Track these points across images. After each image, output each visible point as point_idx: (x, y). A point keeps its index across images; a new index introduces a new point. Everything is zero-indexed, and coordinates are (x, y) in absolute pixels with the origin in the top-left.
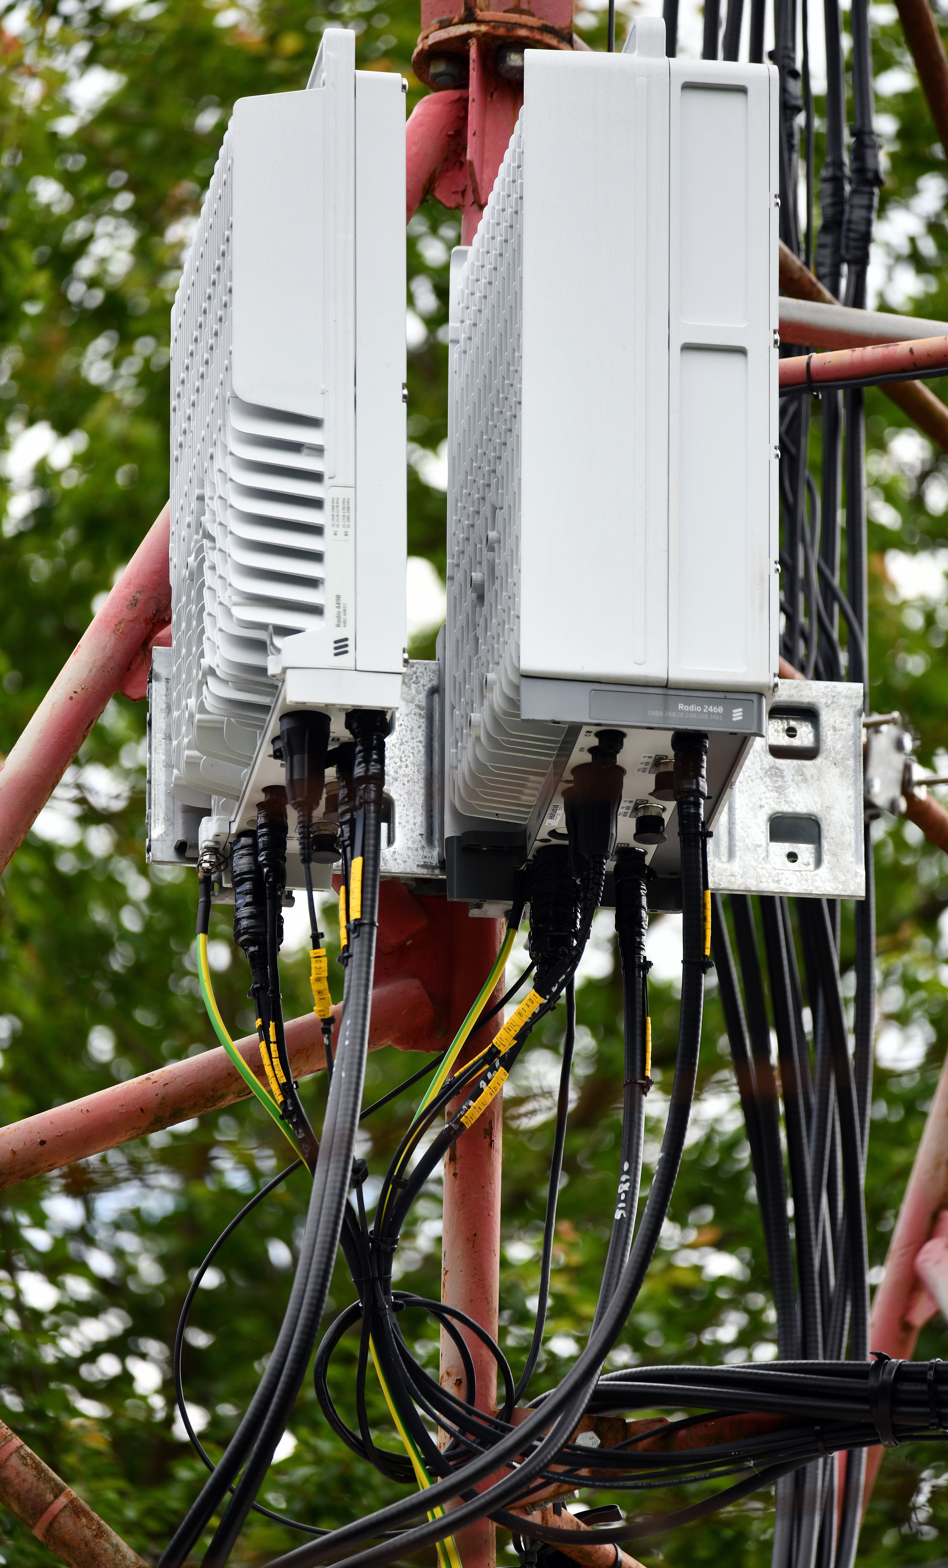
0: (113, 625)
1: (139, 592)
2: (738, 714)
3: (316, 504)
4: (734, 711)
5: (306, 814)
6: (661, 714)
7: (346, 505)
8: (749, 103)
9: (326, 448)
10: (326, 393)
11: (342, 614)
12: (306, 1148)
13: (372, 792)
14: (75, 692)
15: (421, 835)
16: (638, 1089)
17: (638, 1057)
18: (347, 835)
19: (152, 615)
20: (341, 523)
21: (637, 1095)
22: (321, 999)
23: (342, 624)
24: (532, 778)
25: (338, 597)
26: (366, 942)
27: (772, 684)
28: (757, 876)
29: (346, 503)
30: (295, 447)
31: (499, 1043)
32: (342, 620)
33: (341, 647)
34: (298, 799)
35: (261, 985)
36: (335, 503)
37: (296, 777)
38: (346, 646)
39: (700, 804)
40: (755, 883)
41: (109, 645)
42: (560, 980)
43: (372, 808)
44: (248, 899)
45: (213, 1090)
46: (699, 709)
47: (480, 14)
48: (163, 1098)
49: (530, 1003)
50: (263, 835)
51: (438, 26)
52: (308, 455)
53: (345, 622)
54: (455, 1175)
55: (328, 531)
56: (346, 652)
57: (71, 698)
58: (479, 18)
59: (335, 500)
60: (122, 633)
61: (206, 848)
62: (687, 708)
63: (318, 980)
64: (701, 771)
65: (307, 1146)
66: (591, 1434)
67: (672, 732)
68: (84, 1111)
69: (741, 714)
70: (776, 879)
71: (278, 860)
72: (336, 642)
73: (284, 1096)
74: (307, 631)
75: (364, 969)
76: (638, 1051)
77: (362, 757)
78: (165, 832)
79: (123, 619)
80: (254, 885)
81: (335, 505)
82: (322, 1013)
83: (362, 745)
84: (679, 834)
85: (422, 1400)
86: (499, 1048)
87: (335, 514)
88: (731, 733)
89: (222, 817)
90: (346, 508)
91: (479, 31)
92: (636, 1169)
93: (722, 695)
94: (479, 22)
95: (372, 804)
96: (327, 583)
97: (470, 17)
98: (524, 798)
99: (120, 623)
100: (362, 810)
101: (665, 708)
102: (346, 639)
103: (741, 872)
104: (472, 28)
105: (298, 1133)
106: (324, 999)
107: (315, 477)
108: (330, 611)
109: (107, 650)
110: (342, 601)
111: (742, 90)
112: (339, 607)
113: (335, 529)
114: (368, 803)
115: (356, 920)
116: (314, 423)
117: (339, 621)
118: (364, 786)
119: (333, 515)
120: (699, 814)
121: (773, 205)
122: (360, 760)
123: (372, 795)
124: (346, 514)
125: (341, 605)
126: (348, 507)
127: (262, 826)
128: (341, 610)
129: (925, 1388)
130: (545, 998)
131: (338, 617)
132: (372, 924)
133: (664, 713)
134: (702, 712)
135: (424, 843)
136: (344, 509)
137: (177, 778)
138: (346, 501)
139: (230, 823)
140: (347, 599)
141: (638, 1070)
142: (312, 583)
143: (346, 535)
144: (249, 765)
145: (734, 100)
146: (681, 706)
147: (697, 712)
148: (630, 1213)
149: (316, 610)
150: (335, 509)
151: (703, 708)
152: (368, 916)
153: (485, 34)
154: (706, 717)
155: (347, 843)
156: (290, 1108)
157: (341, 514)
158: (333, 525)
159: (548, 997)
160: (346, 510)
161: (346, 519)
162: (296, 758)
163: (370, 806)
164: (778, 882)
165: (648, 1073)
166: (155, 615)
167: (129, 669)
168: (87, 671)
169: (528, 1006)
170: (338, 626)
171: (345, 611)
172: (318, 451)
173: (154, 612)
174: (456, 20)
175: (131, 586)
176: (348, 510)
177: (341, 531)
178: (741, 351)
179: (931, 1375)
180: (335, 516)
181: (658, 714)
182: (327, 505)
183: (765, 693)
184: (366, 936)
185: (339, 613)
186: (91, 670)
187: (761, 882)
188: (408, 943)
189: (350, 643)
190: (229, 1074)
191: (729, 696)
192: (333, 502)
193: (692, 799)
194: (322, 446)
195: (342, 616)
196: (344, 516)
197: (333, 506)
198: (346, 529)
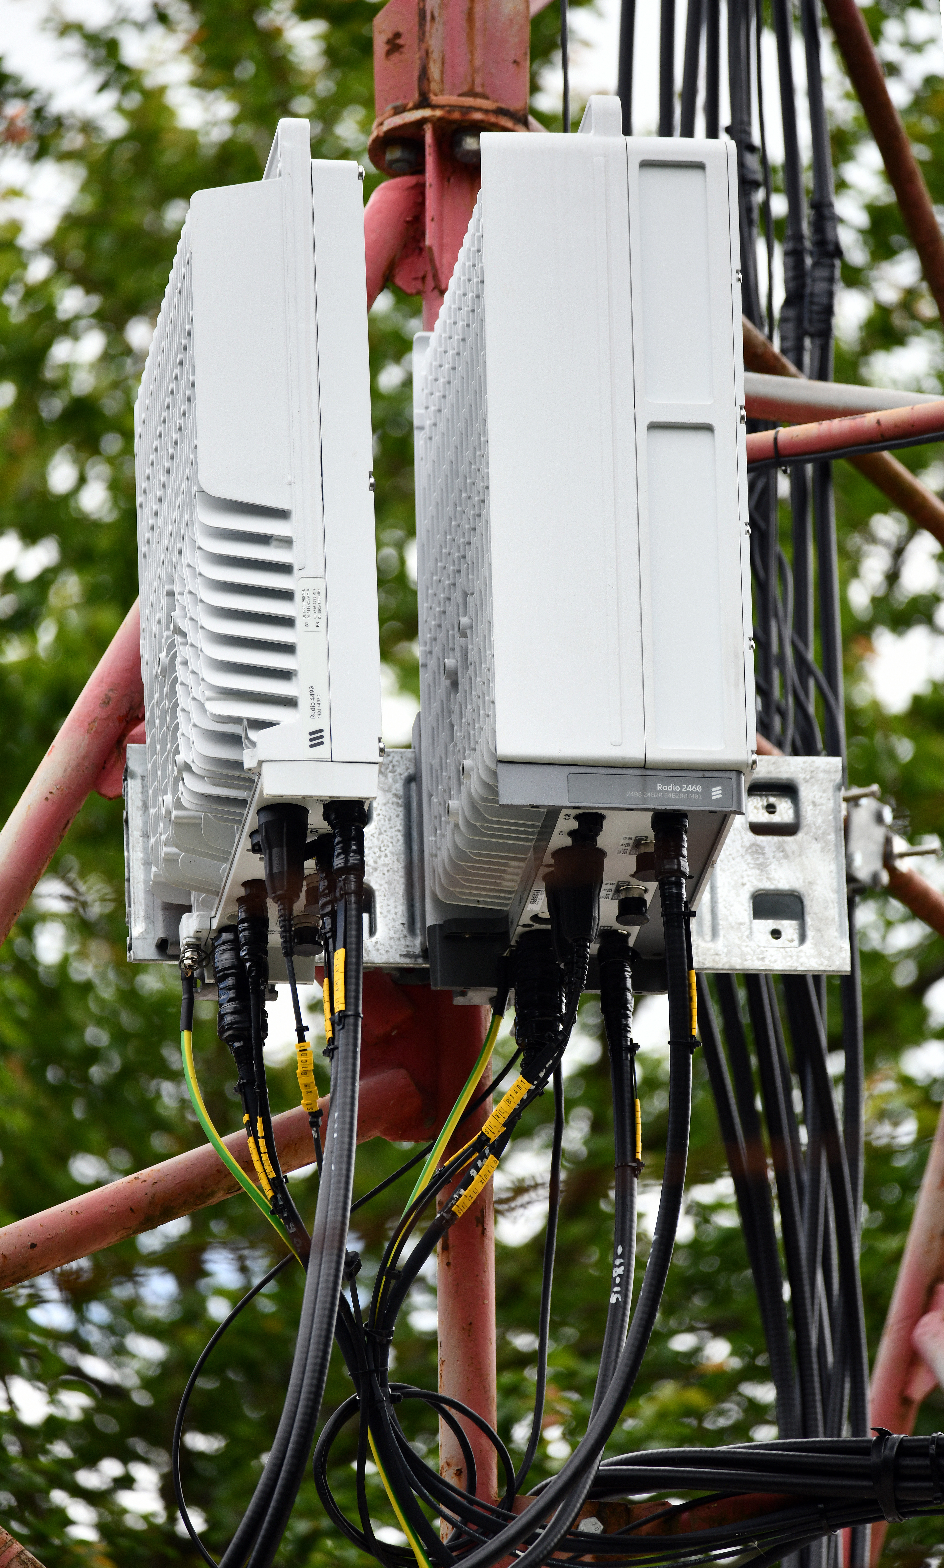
0: (86, 724)
1: (112, 690)
2: (717, 793)
3: (286, 595)
4: (713, 790)
5: (286, 907)
6: (640, 794)
7: (317, 596)
8: (708, 179)
9: (294, 539)
10: (293, 484)
11: (316, 705)
12: (298, 1242)
13: (353, 883)
14: (51, 793)
15: (403, 924)
16: (629, 1172)
17: (628, 1140)
18: (328, 927)
19: (125, 713)
20: (312, 614)
21: (629, 1178)
22: (308, 1092)
23: (316, 716)
24: (513, 863)
25: (312, 688)
26: (351, 1034)
27: (750, 761)
28: (741, 955)
29: (316, 594)
30: (264, 540)
31: (488, 1130)
32: (316, 711)
33: (316, 738)
34: (278, 893)
35: (248, 1080)
36: (306, 594)
37: (275, 870)
38: (322, 737)
39: (682, 884)
40: (739, 961)
41: (83, 744)
42: (547, 1065)
43: (353, 899)
44: (232, 994)
45: (202, 1187)
46: (677, 788)
47: (434, 99)
48: (153, 1197)
49: (517, 1090)
50: (244, 930)
51: (392, 112)
52: (277, 547)
53: (319, 713)
54: (448, 1264)
55: (299, 623)
56: (322, 743)
57: (47, 799)
58: (434, 103)
59: (306, 592)
60: (96, 731)
61: (187, 944)
62: (665, 788)
63: (305, 1073)
64: (681, 851)
65: (299, 1240)
66: (594, 1520)
67: (651, 813)
68: (74, 1213)
69: (720, 792)
70: (761, 956)
71: (260, 954)
72: (311, 734)
73: (274, 1191)
74: (281, 723)
75: (350, 1061)
76: (628, 1134)
77: (341, 848)
78: (145, 930)
79: (96, 718)
80: (237, 980)
81: (306, 596)
82: (309, 1107)
83: (340, 836)
84: (662, 915)
85: (423, 1491)
86: (488, 1136)
87: (306, 605)
88: (711, 812)
89: (203, 913)
90: (317, 599)
91: (434, 116)
92: (630, 1252)
93: (700, 774)
94: (434, 107)
95: (353, 895)
96: (300, 675)
97: (424, 102)
98: (505, 883)
99: (93, 721)
100: (343, 901)
101: (644, 789)
102: (322, 731)
103: (725, 950)
104: (426, 113)
105: (290, 1228)
106: (311, 1092)
107: (285, 569)
108: (304, 703)
109: (81, 749)
110: (316, 692)
111: (700, 166)
112: (313, 699)
113: (307, 620)
114: (349, 894)
115: (340, 1012)
116: (281, 514)
117: (313, 712)
118: (344, 877)
119: (304, 606)
120: (682, 894)
121: (735, 280)
122: (340, 851)
123: (353, 886)
124: (317, 605)
125: (315, 696)
126: (319, 598)
127: (242, 921)
128: (315, 701)
129: (927, 1462)
130: (533, 1085)
131: (313, 708)
132: (357, 1015)
133: (643, 794)
134: (681, 791)
135: (406, 932)
136: (314, 599)
137: (155, 876)
138: (317, 592)
139: (211, 918)
140: (321, 691)
141: (629, 1153)
142: (285, 675)
143: (318, 626)
144: (228, 859)
145: (693, 176)
146: (659, 787)
147: (675, 792)
148: (625, 1296)
149: (290, 702)
150: (306, 600)
151: (682, 788)
152: (352, 1007)
153: (440, 119)
154: (685, 796)
155: (328, 935)
156: (281, 1203)
157: (312, 605)
158: (304, 616)
159: (536, 1082)
160: (317, 600)
161: (317, 610)
162: (275, 851)
163: (351, 897)
164: (763, 959)
165: (639, 1156)
166: (128, 713)
167: (104, 768)
168: (61, 771)
169: (517, 1092)
170: (313, 717)
171: (319, 702)
172: (287, 542)
173: (128, 710)
174: (410, 105)
175: (104, 685)
176: (319, 601)
177: (312, 622)
178: (708, 428)
179: (933, 1449)
180: (306, 608)
181: (637, 794)
182: (298, 596)
183: (744, 771)
184: (351, 1027)
185: (313, 704)
186: (66, 770)
187: (746, 960)
188: (393, 1033)
189: (326, 734)
190: (218, 1171)
191: (707, 774)
192: (303, 593)
193: (673, 879)
194: (290, 537)
195: (317, 708)
196: (315, 607)
197: (304, 597)
198: (318, 620)
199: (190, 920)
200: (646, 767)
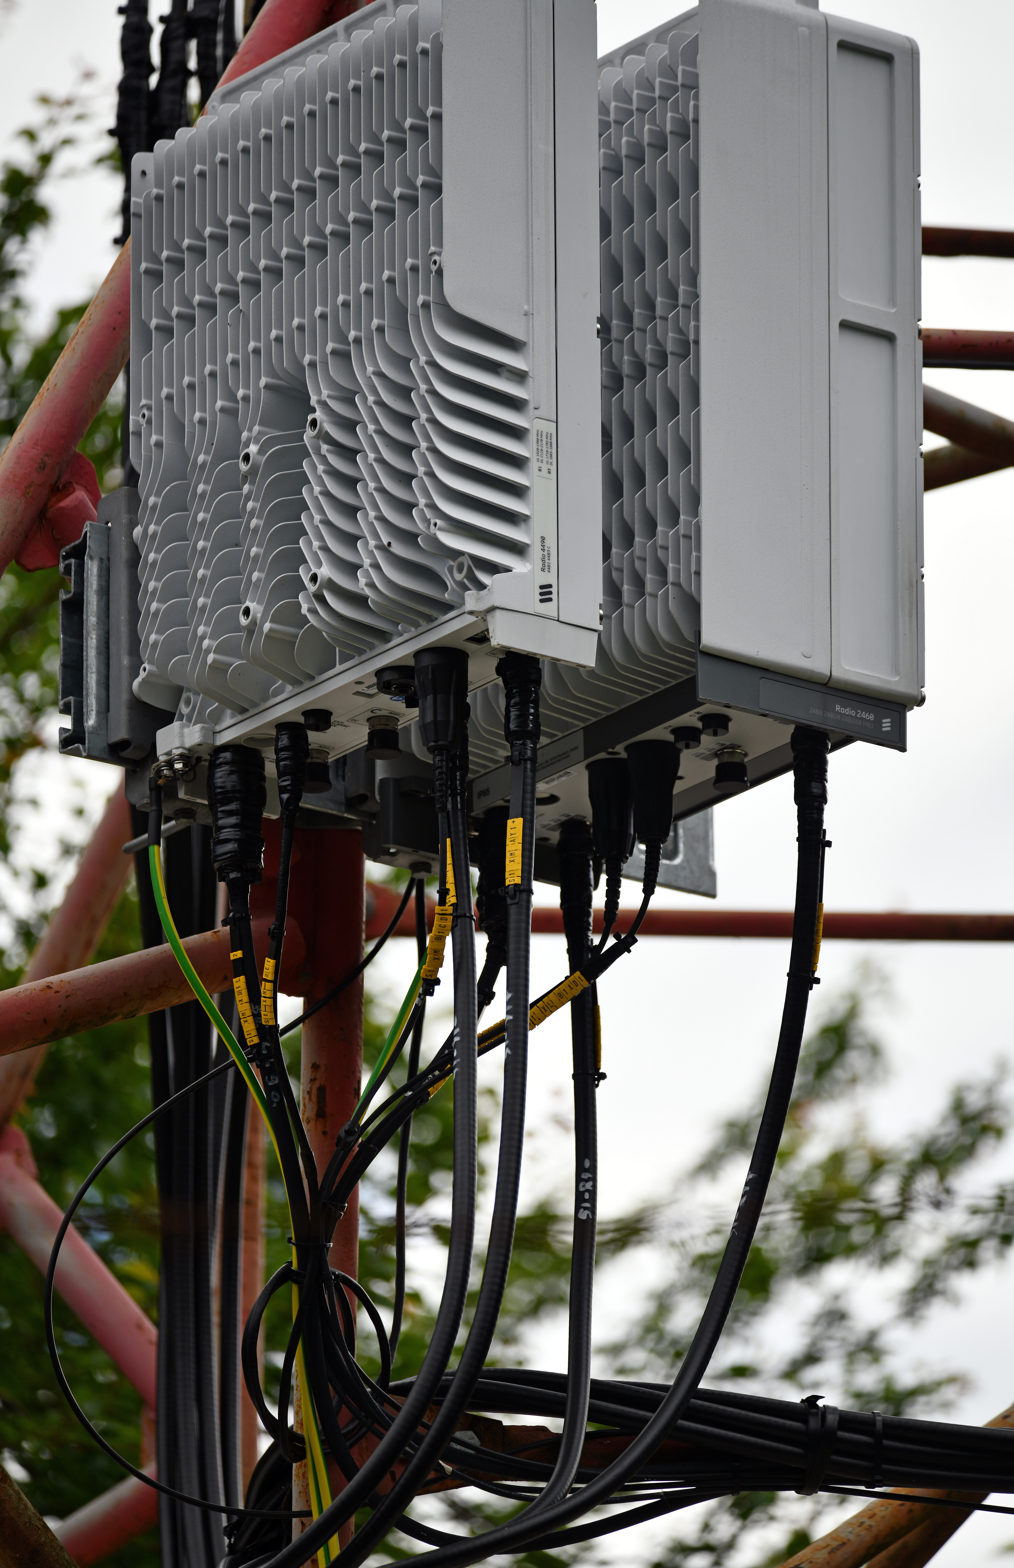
2: (886, 725)
3: (516, 433)
4: (884, 721)
7: (549, 441)
8: (896, 73)
9: (531, 374)
10: (531, 316)
11: (546, 558)
12: (275, 1096)
20: (545, 460)
22: (435, 959)
23: (546, 570)
25: (543, 538)
27: (920, 698)
29: (549, 438)
30: (497, 368)
32: (546, 564)
33: (546, 593)
36: (540, 436)
38: (551, 593)
41: (19, 508)
46: (853, 713)
52: (510, 379)
53: (549, 566)
55: (532, 466)
56: (550, 600)
59: (538, 433)
61: (170, 755)
62: (844, 711)
66: (470, 1433)
72: (541, 587)
74: (514, 571)
79: (32, 482)
81: (540, 438)
84: (798, 839)
87: (540, 448)
89: (206, 725)
90: (549, 443)
93: (873, 702)
96: (530, 521)
99: (30, 486)
102: (550, 586)
107: (518, 404)
108: (536, 552)
110: (547, 543)
111: (887, 58)
112: (543, 550)
113: (540, 464)
115: (515, 885)
116: (516, 345)
117: (544, 564)
119: (538, 449)
124: (549, 450)
125: (546, 548)
126: (551, 443)
128: (546, 553)
129: (870, 1440)
131: (543, 560)
133: (824, 713)
134: (856, 717)
136: (547, 444)
138: (549, 436)
139: (214, 733)
140: (551, 542)
142: (516, 519)
143: (549, 473)
145: (878, 67)
146: (838, 708)
147: (851, 716)
149: (517, 549)
150: (539, 443)
151: (857, 713)
154: (859, 723)
156: (265, 1052)
157: (545, 449)
158: (537, 460)
160: (549, 445)
161: (549, 455)
169: (571, 988)
170: (543, 570)
171: (549, 554)
172: (520, 376)
175: (39, 448)
176: (551, 446)
177: (545, 467)
178: (889, 337)
180: (540, 451)
181: (818, 712)
182: (532, 437)
185: (542, 556)
189: (554, 590)
190: (125, 994)
191: (880, 704)
192: (536, 435)
193: (816, 804)
194: (526, 372)
195: (547, 561)
196: (547, 451)
197: (538, 439)
198: (549, 466)
199: (186, 730)
200: (829, 685)
